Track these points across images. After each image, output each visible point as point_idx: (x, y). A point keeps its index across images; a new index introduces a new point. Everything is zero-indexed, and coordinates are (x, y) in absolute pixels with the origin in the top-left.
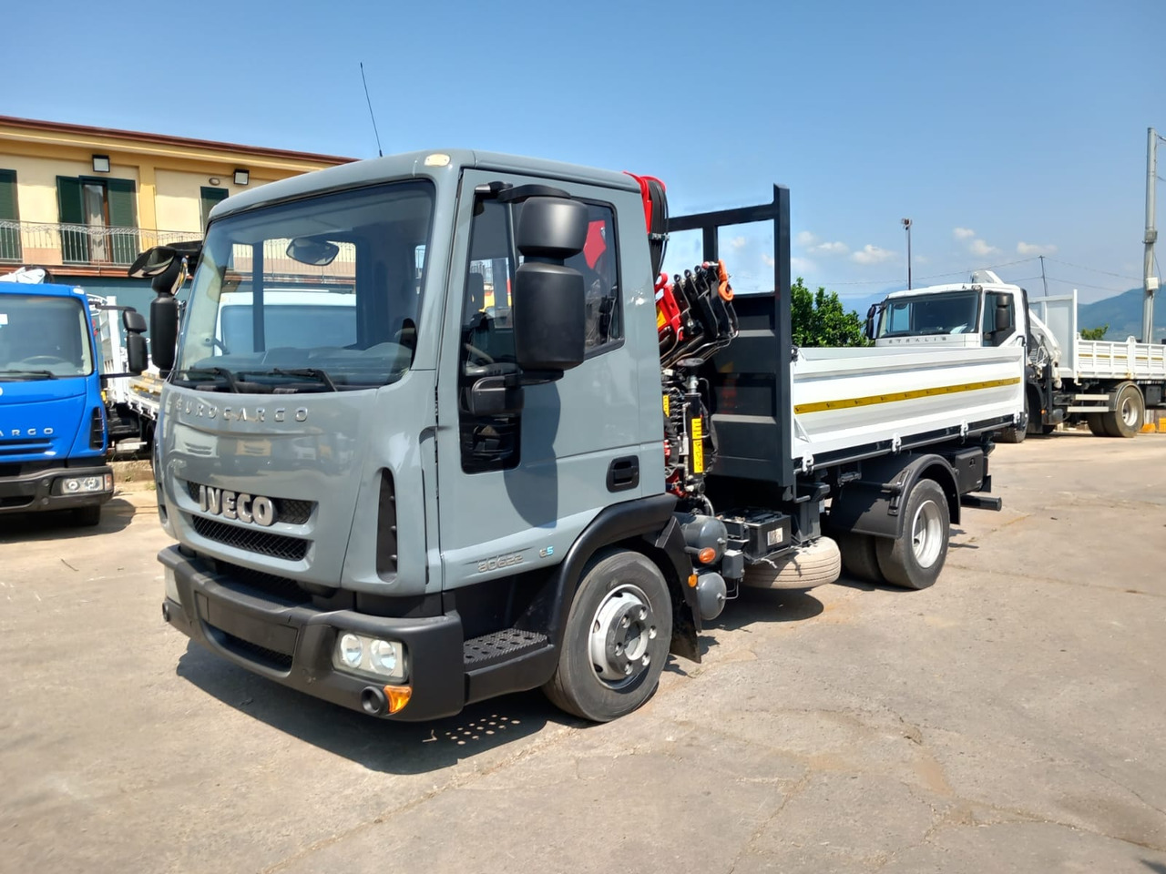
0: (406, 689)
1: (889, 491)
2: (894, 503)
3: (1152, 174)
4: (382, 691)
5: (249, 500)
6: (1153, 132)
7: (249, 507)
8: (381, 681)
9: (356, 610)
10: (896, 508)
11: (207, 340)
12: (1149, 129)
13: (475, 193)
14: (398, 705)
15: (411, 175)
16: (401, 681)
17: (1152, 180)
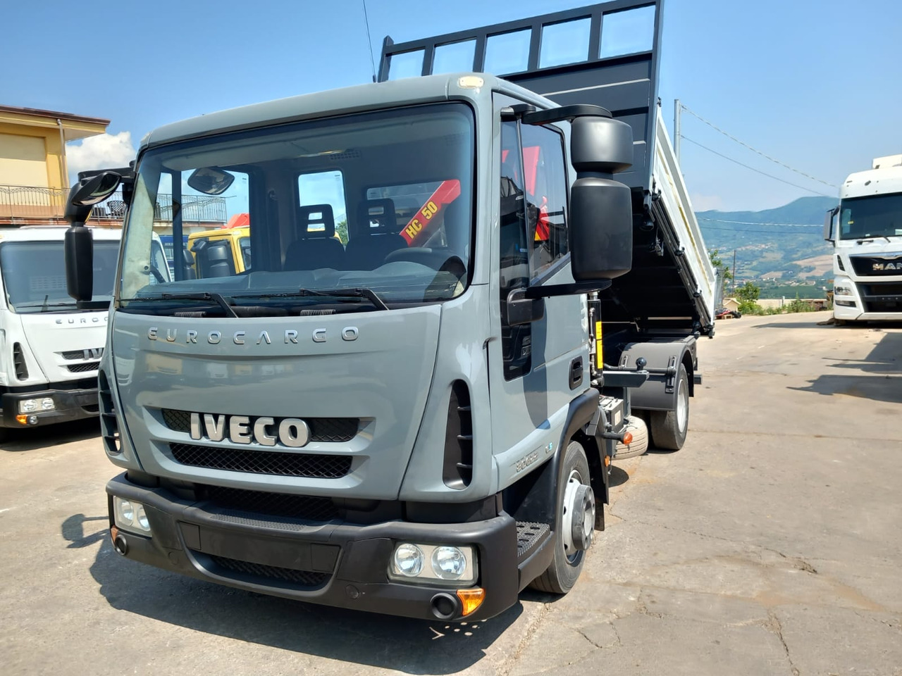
0: (479, 591)
1: (663, 374)
2: (670, 384)
3: (677, 133)
4: (454, 596)
5: (271, 422)
6: (678, 102)
7: (270, 430)
8: (451, 586)
9: (405, 519)
10: (672, 387)
11: (146, 267)
12: (675, 101)
13: (501, 116)
14: (470, 607)
15: (444, 97)
16: (471, 584)
17: (677, 137)
